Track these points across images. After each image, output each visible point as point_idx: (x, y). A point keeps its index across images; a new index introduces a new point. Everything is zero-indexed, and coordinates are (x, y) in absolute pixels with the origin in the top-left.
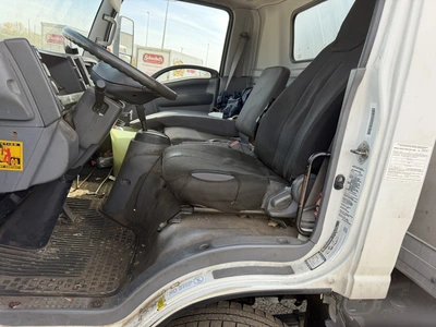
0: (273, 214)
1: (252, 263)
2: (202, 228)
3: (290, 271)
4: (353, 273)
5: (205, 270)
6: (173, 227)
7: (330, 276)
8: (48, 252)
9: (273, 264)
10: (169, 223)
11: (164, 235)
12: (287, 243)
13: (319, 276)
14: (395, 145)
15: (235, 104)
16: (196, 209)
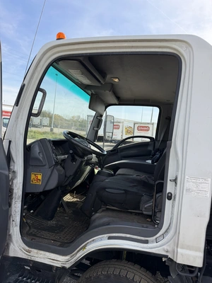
0: (144, 213)
1: (128, 236)
2: (109, 217)
3: (146, 242)
4: (177, 247)
5: (106, 235)
6: (97, 215)
7: (165, 247)
8: (52, 223)
9: (139, 238)
10: (96, 212)
11: (93, 218)
12: (147, 227)
13: (160, 246)
14: (187, 177)
15: (158, 156)
16: (108, 207)
